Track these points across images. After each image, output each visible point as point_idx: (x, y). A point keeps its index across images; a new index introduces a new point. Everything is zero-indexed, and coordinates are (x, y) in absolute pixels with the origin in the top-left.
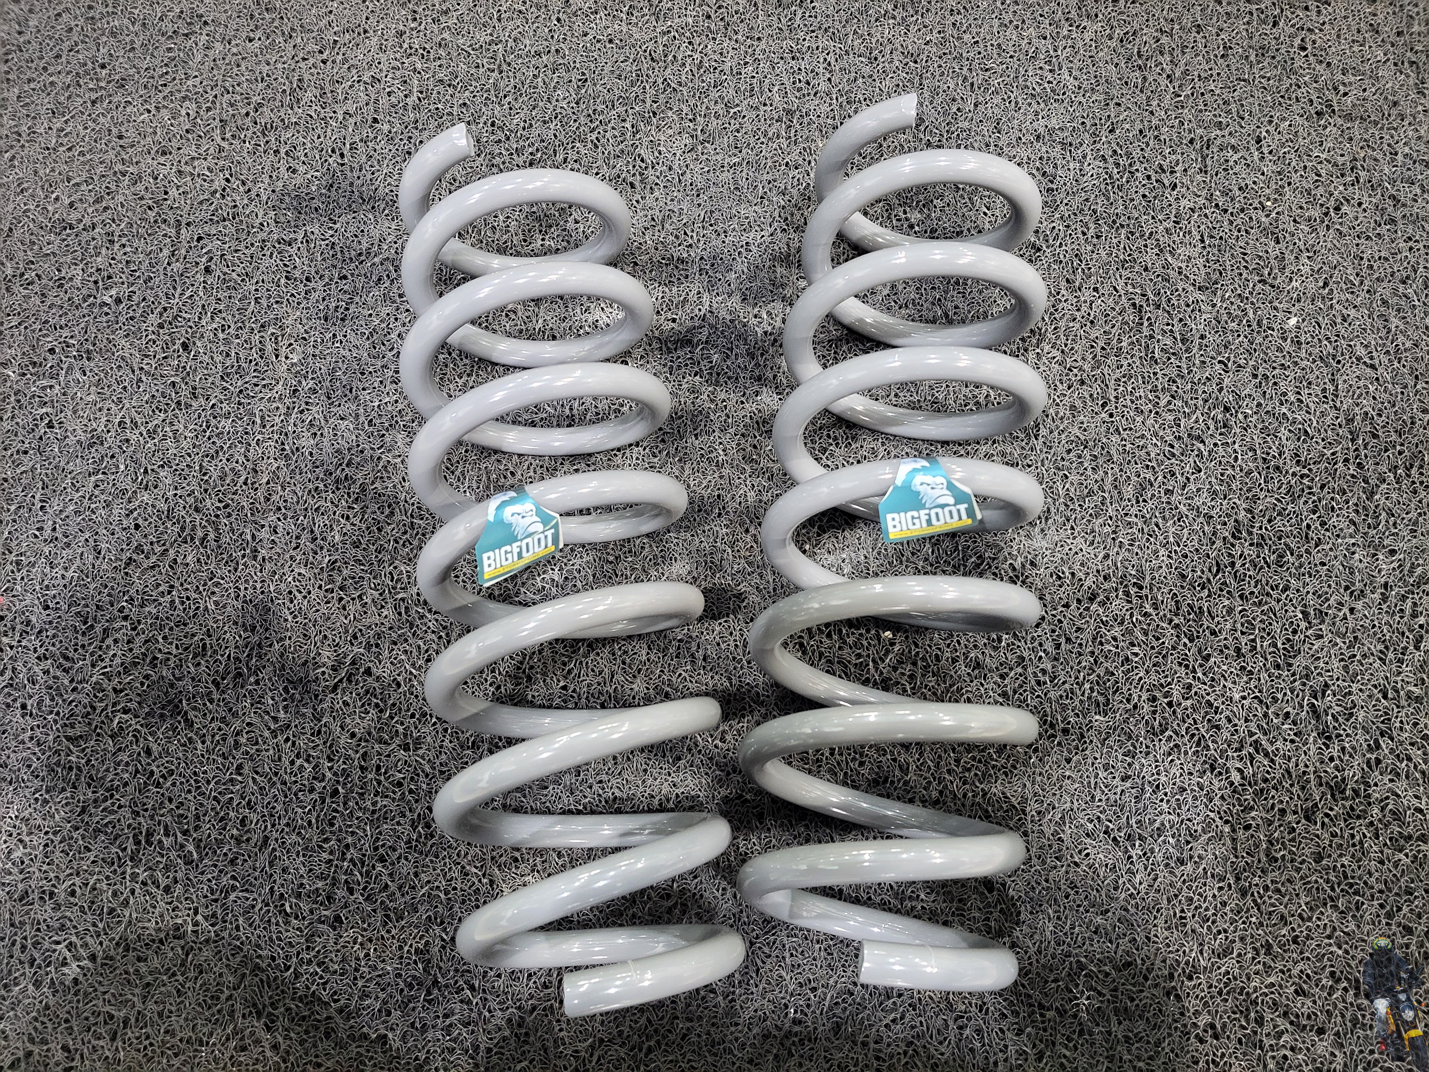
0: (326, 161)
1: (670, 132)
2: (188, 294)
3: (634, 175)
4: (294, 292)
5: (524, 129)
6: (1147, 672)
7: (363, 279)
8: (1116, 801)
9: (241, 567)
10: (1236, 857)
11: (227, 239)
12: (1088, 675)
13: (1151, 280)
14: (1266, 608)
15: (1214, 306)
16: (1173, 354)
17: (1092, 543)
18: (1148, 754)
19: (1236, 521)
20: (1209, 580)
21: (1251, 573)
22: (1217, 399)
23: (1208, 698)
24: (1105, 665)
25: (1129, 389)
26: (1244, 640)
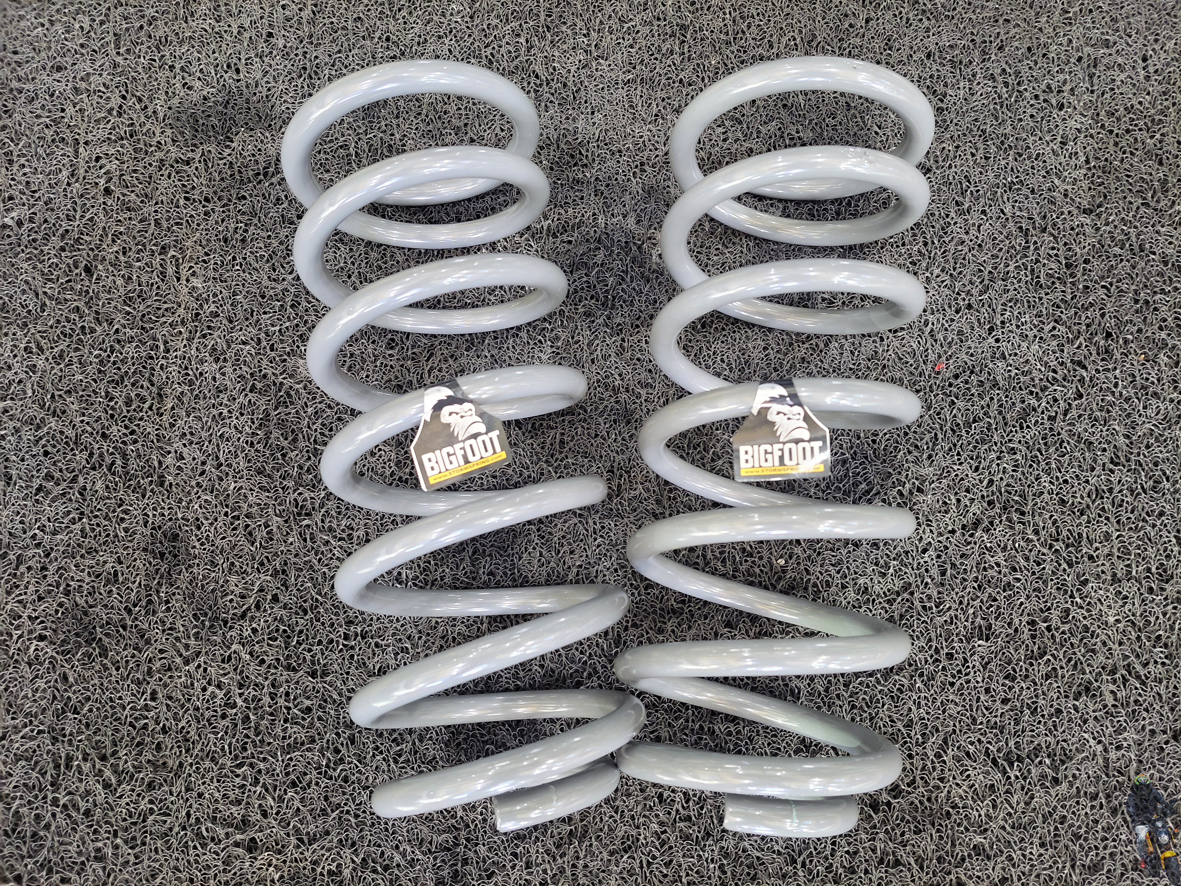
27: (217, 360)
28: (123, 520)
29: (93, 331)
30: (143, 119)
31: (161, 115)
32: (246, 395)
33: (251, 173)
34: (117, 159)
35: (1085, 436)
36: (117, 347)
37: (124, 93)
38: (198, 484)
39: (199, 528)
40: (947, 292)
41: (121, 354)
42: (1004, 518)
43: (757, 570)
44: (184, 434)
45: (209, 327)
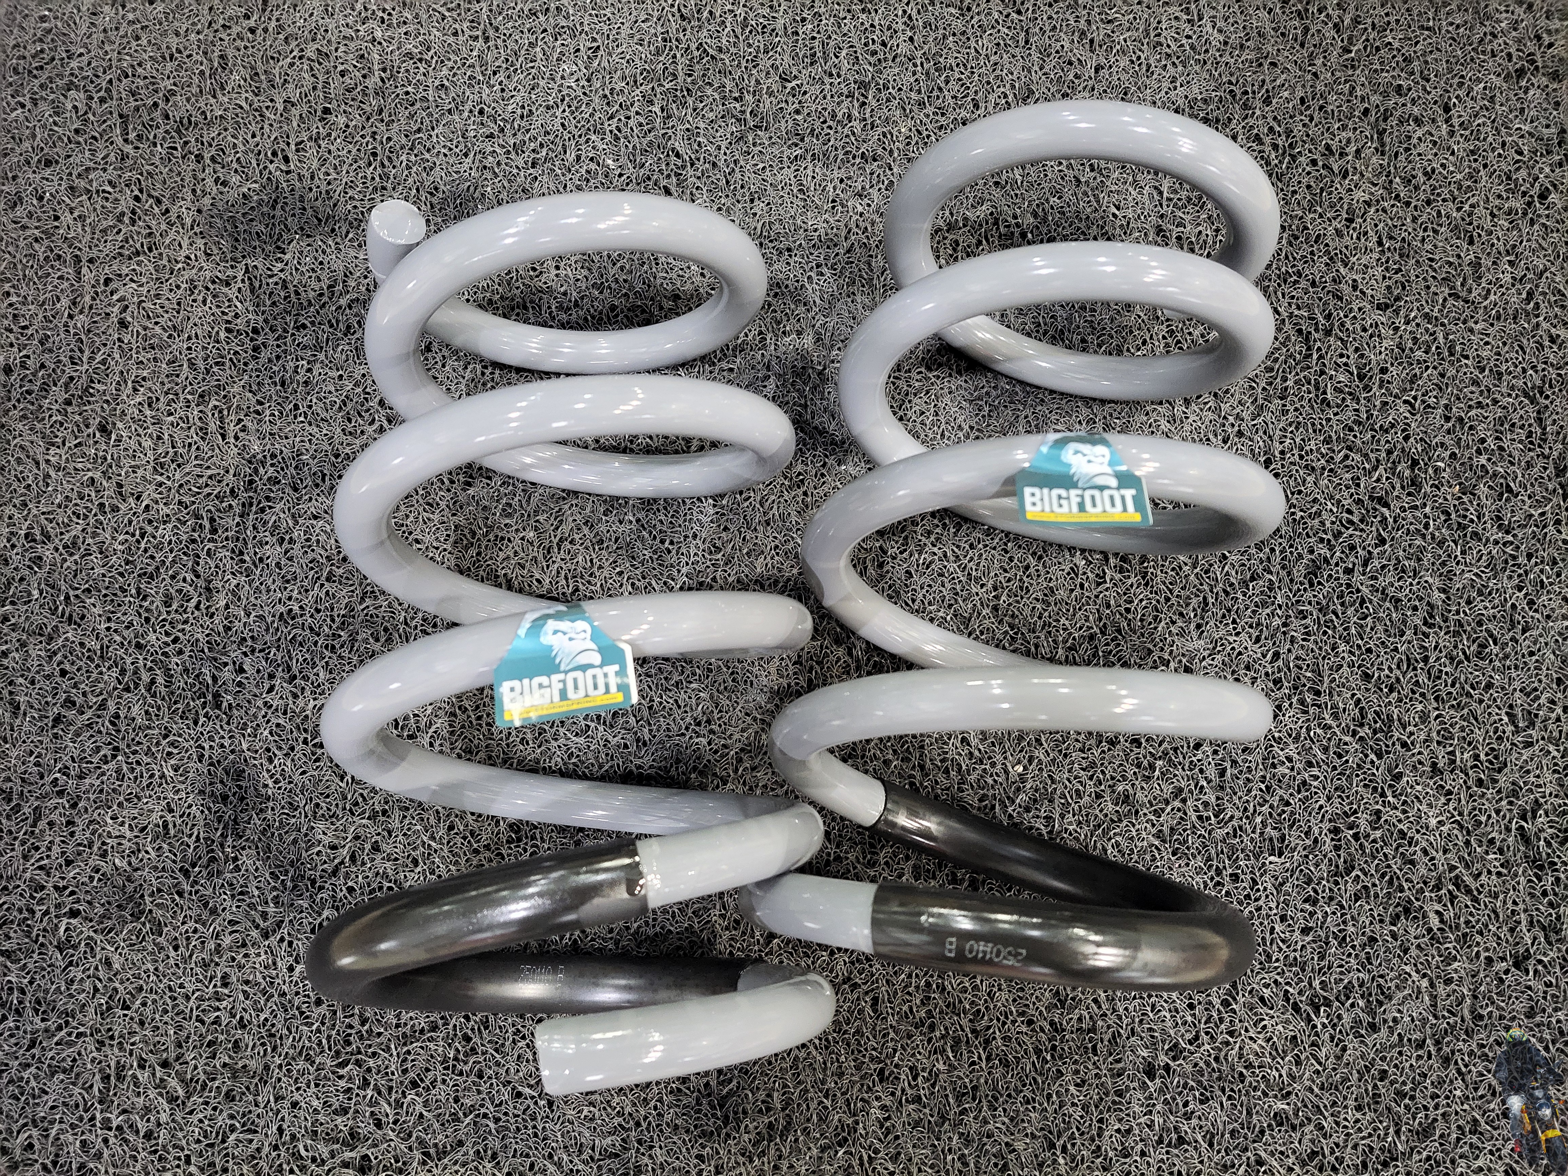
0: (265, 168)
1: (711, 115)
2: (99, 358)
3: (668, 176)
4: (238, 349)
5: (522, 117)
6: (1329, 798)
7: (326, 328)
8: (1295, 959)
9: (202, 720)
10: (1436, 1017)
11: (144, 280)
12: (1262, 806)
13: (1320, 299)
14: (1466, 711)
15: (1396, 329)
16: (1350, 394)
17: (1258, 640)
18: (1331, 899)
19: (1429, 604)
20: (1398, 680)
21: (1448, 669)
22: (1403, 448)
23: (1400, 826)
24: (1280, 792)
25: (1298, 440)
26: (1441, 752)
27: (281, 541)
28: (169, 754)
29: (115, 509)
30: (164, 226)
31: (188, 221)
32: (322, 585)
33: (312, 294)
34: (132, 280)
35: (1391, 591)
36: (149, 529)
37: (137, 193)
38: (266, 703)
39: (270, 760)
40: (1210, 416)
41: (154, 537)
42: (1294, 700)
43: (990, 781)
44: (244, 639)
45: (268, 499)
